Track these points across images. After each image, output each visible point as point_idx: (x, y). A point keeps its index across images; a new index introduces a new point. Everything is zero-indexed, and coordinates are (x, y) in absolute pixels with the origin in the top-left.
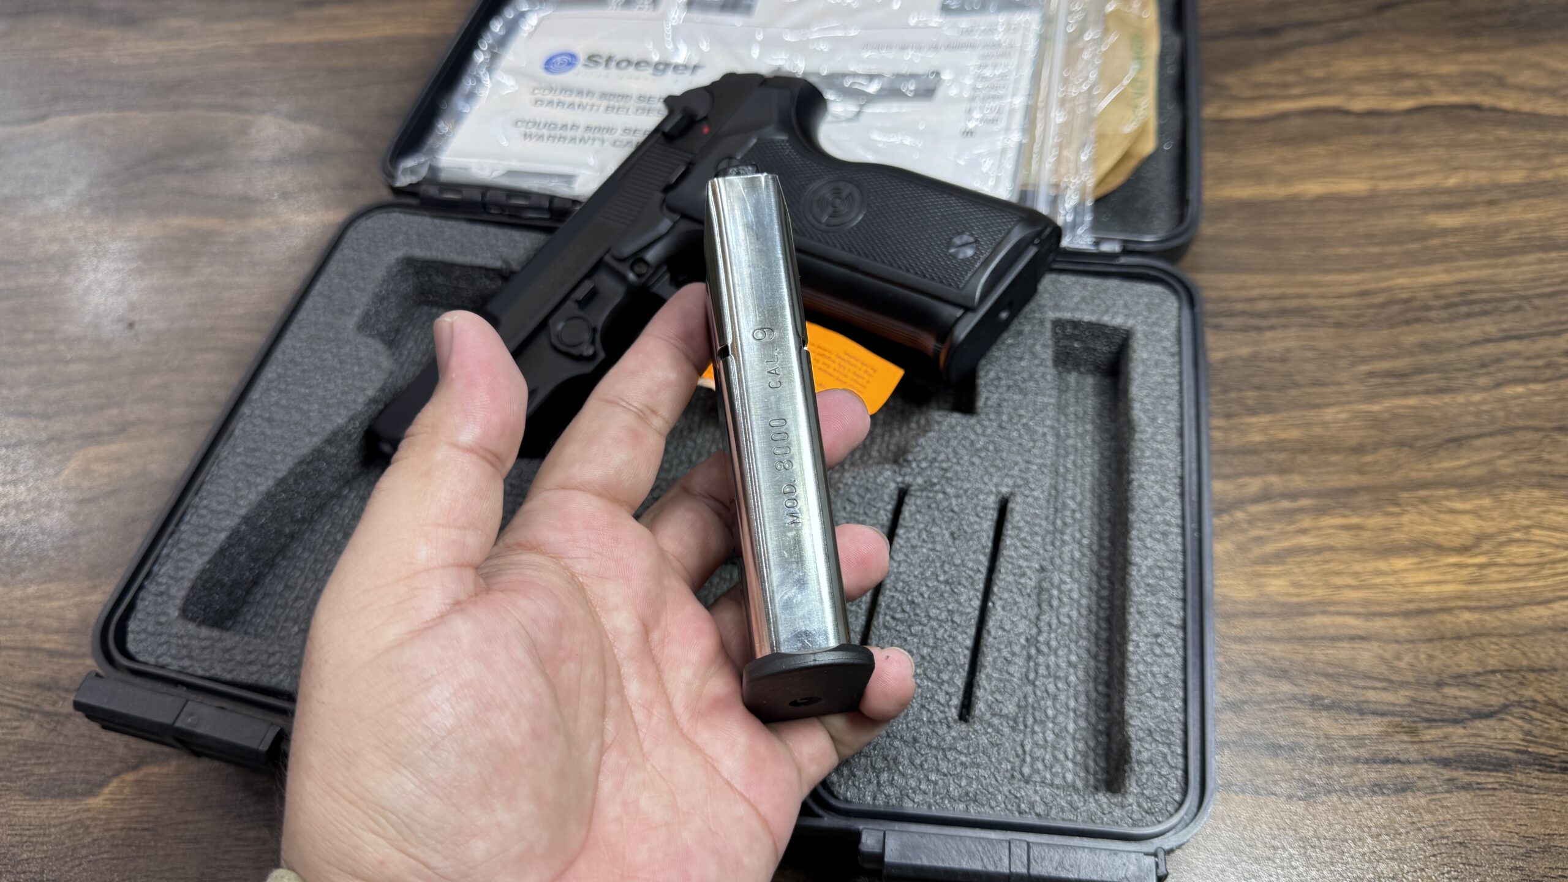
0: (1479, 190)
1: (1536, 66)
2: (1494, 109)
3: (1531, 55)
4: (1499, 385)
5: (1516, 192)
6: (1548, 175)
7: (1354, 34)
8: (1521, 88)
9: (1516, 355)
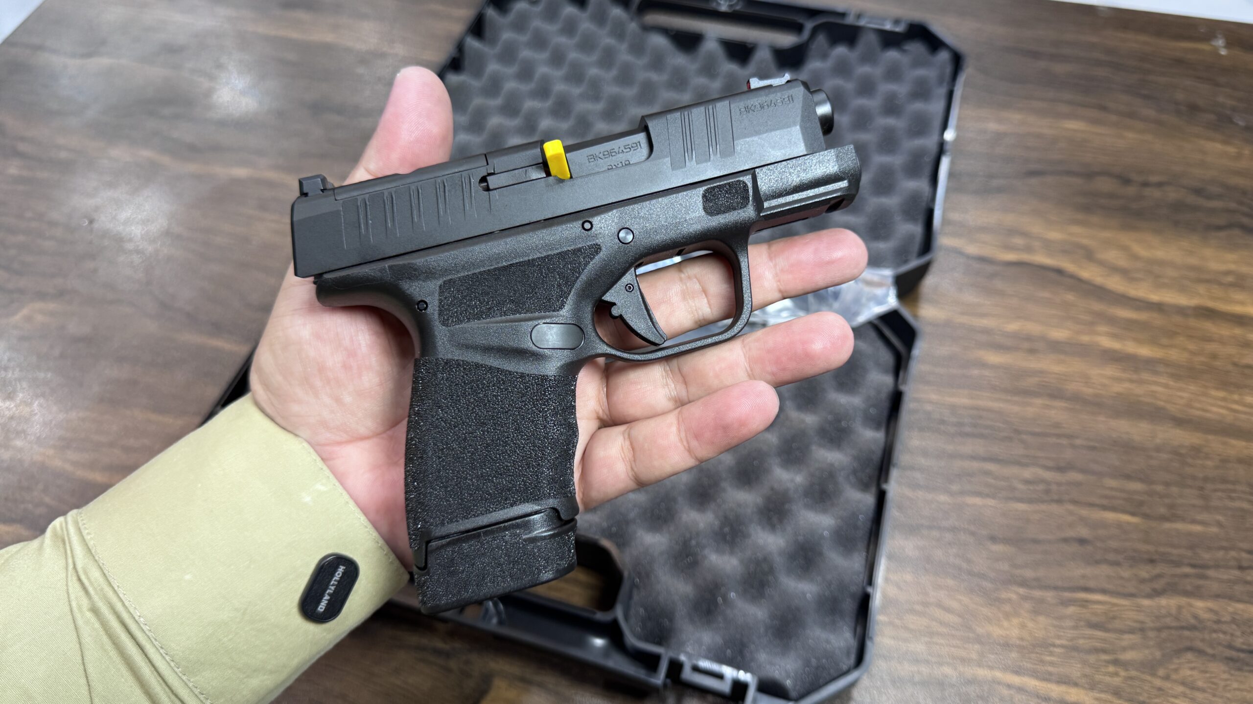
0: (1029, 338)
1: (1125, 249)
2: (1072, 277)
3: (1126, 238)
4: (962, 493)
5: (1056, 347)
6: (1085, 339)
7: (999, 190)
8: (1102, 263)
9: (988, 473)
